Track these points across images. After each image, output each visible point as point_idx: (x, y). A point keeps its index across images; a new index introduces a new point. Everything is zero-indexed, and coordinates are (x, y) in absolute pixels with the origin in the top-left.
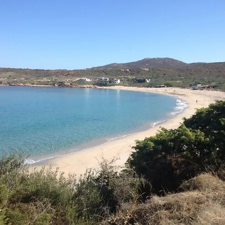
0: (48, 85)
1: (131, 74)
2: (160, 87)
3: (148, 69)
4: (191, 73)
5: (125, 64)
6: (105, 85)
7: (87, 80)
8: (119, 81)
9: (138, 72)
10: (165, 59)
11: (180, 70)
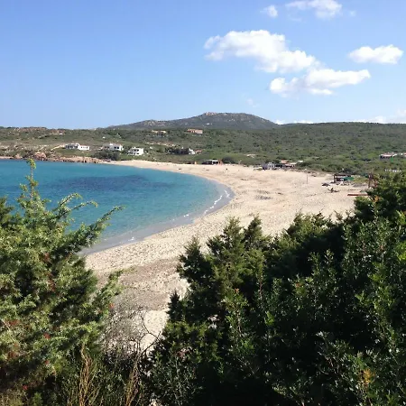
0: (3, 155)
1: (170, 140)
2: (210, 163)
3: (201, 132)
5: (168, 122)
6: (115, 158)
7: (79, 148)
8: (141, 152)
9: (183, 136)
10: (239, 116)
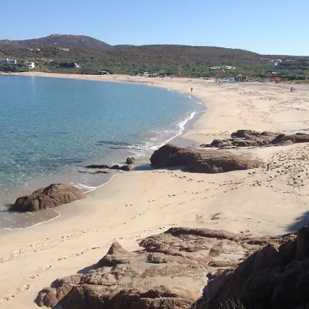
3: (68, 50)
4: (126, 57)
6: (14, 70)
8: (33, 65)
9: (55, 53)
11: (111, 53)
